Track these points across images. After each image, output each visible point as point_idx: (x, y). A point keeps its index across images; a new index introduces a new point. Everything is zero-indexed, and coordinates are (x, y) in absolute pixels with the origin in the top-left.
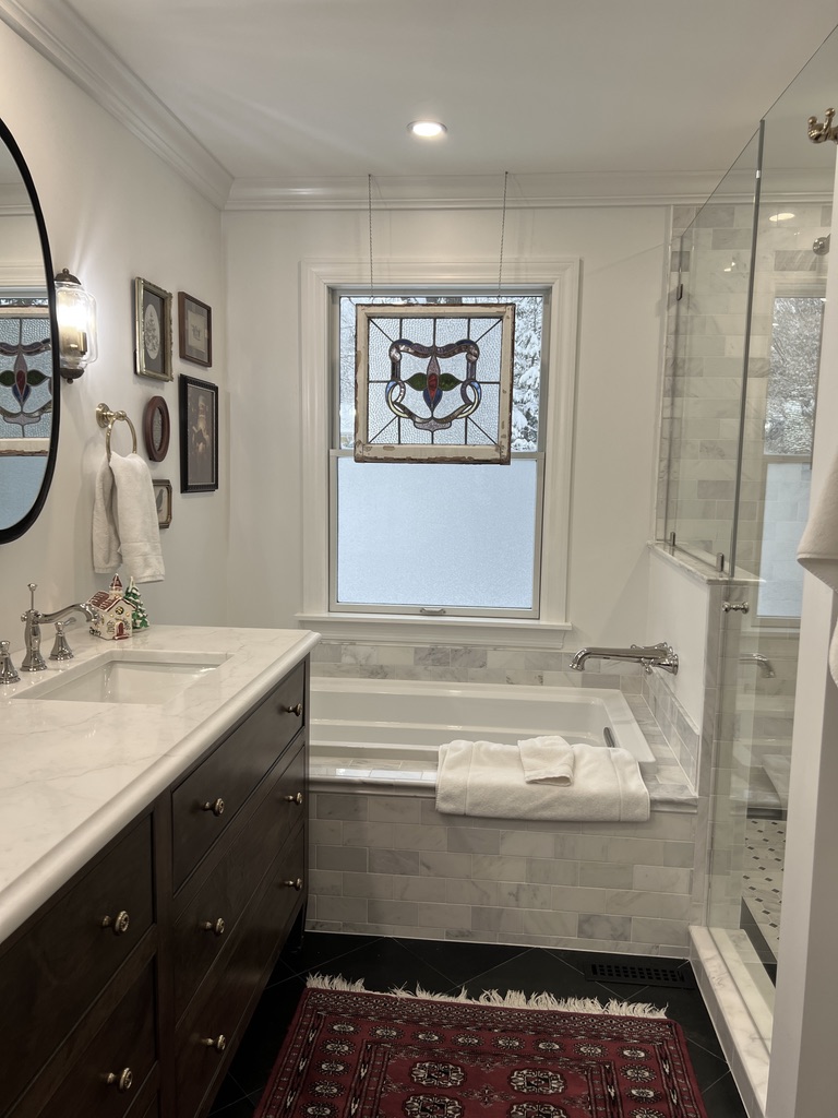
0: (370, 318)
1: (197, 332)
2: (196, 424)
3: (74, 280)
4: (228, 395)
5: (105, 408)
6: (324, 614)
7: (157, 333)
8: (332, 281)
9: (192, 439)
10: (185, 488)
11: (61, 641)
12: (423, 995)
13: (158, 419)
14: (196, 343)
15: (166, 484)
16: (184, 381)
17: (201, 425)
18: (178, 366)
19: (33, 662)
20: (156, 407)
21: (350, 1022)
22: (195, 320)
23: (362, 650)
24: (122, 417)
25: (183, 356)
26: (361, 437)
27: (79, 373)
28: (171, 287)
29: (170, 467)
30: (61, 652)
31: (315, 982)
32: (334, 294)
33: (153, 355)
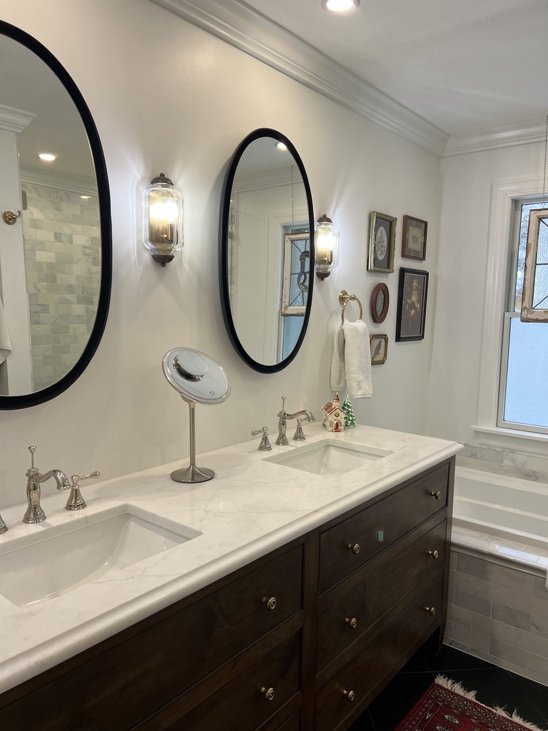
0: (540, 219)
1: (415, 239)
2: (410, 298)
3: (329, 220)
4: (436, 277)
5: (345, 293)
6: (493, 429)
7: (385, 244)
8: (515, 195)
9: (405, 307)
10: (398, 339)
11: (299, 430)
12: (516, 719)
13: (381, 297)
14: (414, 246)
15: (385, 337)
16: (403, 271)
17: (414, 298)
18: (398, 262)
19: (282, 440)
20: (381, 290)
21: (457, 717)
22: (414, 232)
23: (520, 458)
24: (354, 298)
25: (404, 255)
26: (526, 304)
27: (327, 275)
28: (397, 214)
29: (389, 326)
30: (299, 436)
31: (441, 681)
32: (517, 204)
33: (381, 258)
